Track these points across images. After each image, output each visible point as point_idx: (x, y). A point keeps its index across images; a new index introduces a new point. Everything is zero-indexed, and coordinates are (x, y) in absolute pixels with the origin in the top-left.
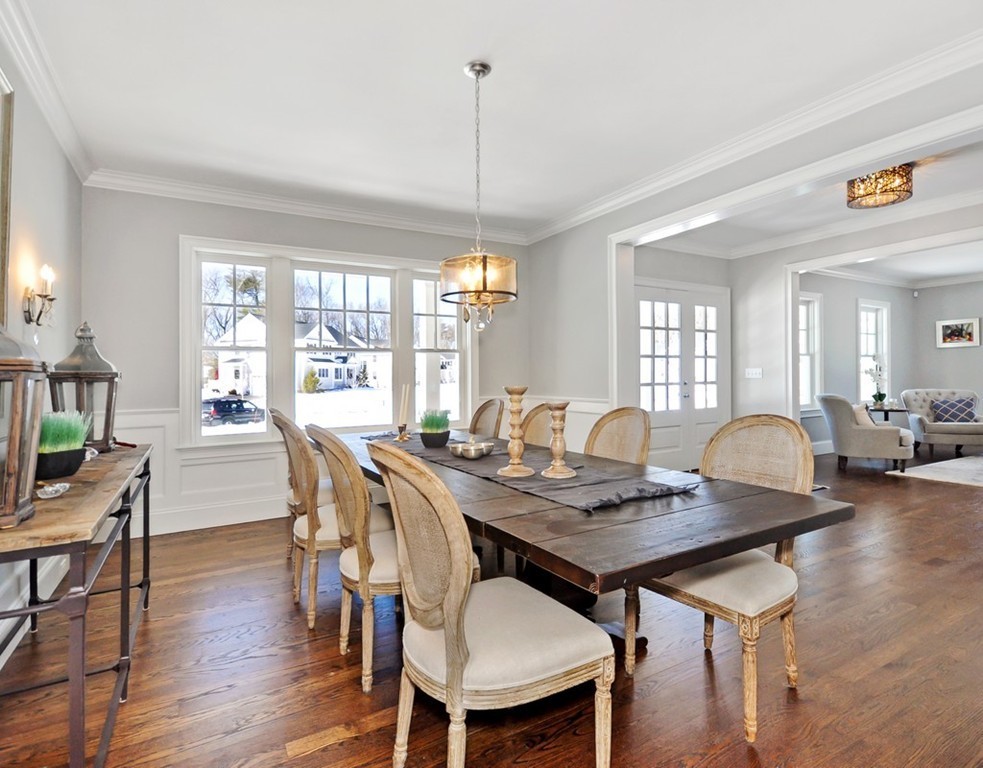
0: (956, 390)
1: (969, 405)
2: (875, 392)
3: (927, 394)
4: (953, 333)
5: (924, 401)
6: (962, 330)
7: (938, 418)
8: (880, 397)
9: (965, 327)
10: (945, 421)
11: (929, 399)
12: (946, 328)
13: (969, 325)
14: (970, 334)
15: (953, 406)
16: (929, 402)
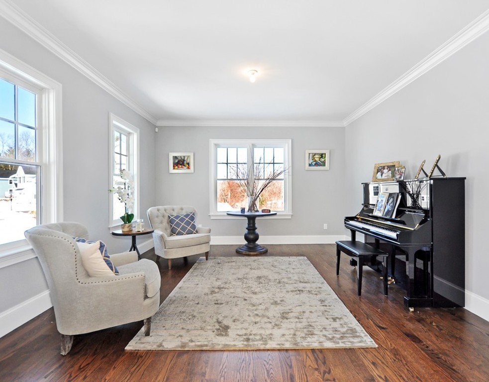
0: (183, 206)
1: (192, 218)
2: (123, 214)
3: (165, 210)
4: (180, 163)
5: (163, 216)
6: (184, 160)
7: (173, 232)
8: (128, 218)
9: (186, 159)
10: (177, 234)
11: (167, 215)
12: (175, 158)
13: (188, 156)
14: (188, 164)
15: (182, 220)
16: (167, 218)
